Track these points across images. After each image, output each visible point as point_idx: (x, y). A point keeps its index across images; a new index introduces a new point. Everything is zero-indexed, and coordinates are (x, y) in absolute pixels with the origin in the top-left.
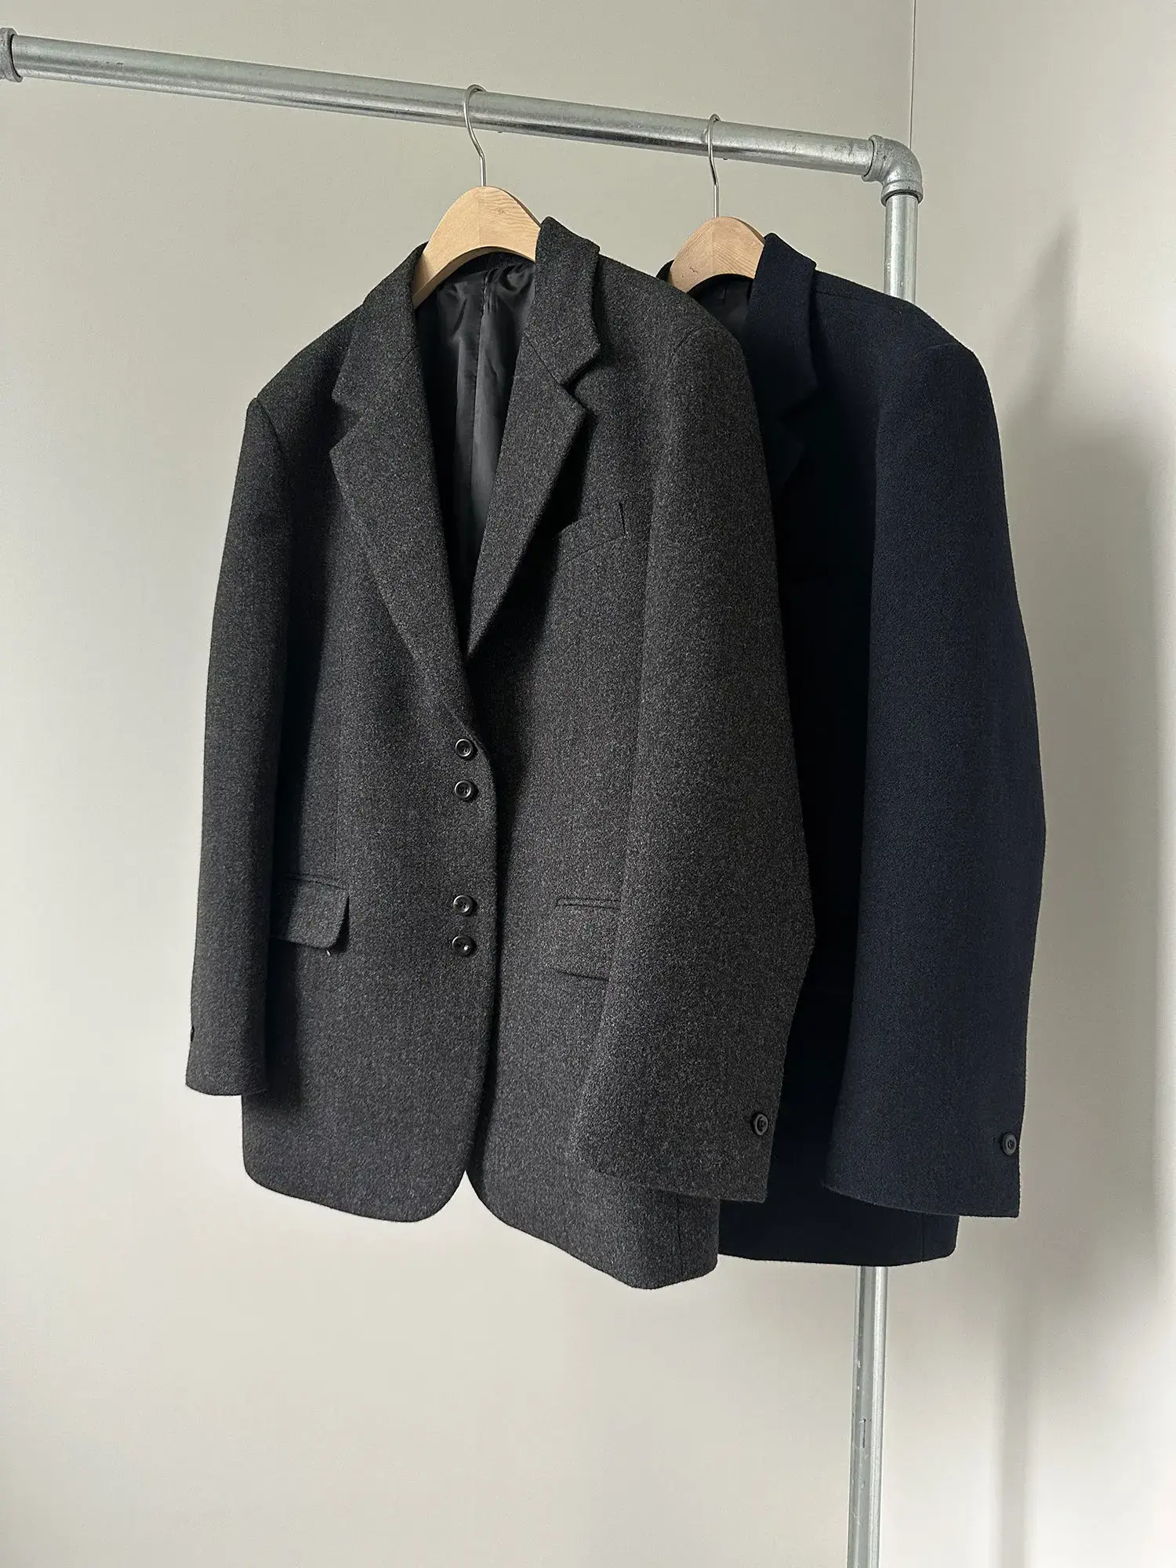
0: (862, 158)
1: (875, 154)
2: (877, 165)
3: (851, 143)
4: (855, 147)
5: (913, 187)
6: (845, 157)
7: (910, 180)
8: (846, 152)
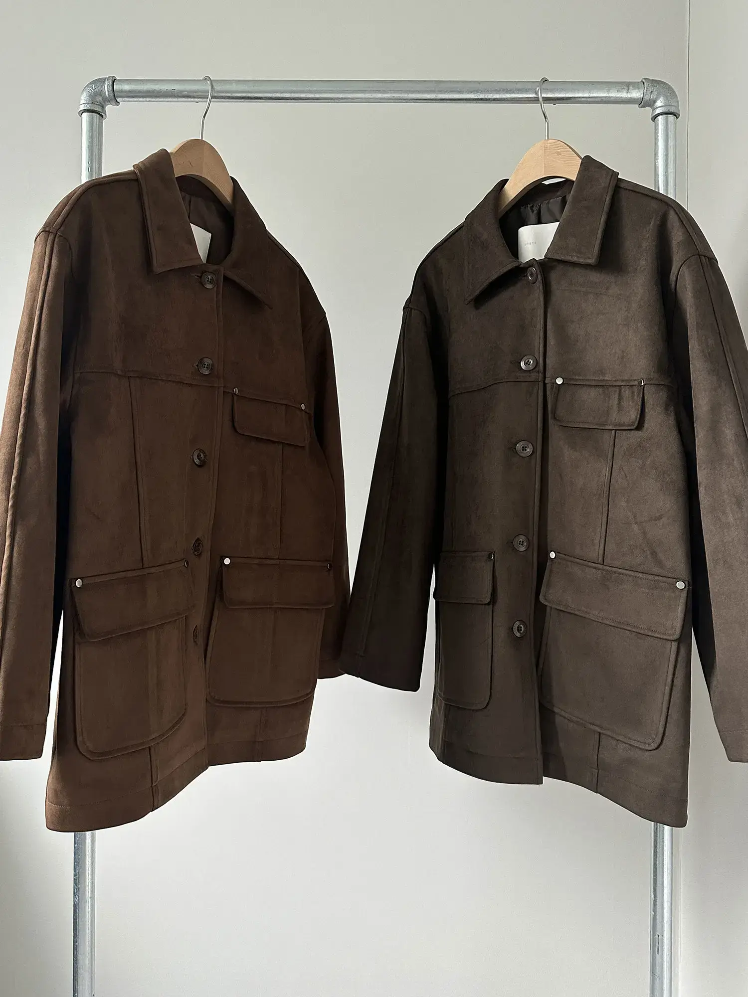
0: (636, 94)
1: (645, 91)
2: (647, 97)
3: (628, 85)
4: (631, 87)
5: (672, 110)
6: (624, 95)
7: (669, 105)
8: (625, 92)
